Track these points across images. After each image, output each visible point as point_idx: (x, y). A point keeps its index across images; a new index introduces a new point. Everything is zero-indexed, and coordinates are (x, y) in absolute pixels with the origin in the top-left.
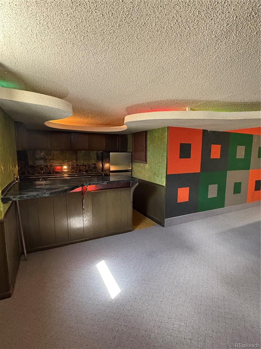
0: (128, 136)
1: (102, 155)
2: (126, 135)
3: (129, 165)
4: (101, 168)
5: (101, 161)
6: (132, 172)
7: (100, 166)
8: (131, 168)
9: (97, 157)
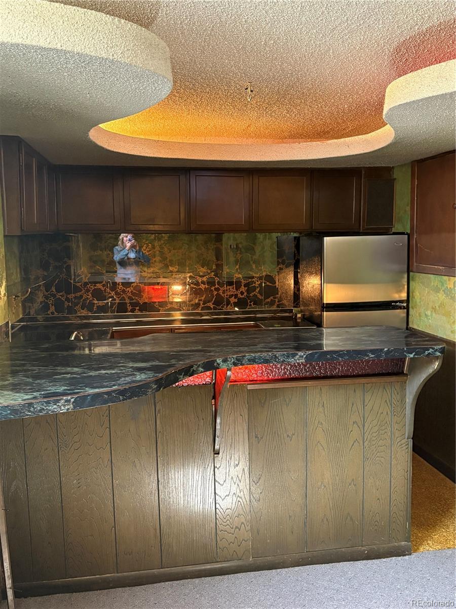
0: (396, 174)
1: (297, 247)
2: (389, 170)
3: (396, 282)
4: (292, 292)
5: (292, 268)
6: (407, 308)
7: (289, 285)
8: (404, 296)
9: (280, 254)
